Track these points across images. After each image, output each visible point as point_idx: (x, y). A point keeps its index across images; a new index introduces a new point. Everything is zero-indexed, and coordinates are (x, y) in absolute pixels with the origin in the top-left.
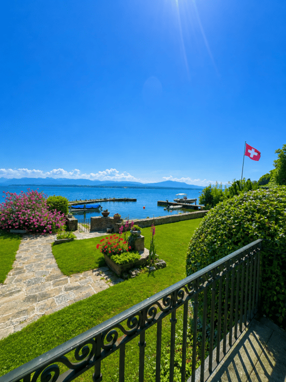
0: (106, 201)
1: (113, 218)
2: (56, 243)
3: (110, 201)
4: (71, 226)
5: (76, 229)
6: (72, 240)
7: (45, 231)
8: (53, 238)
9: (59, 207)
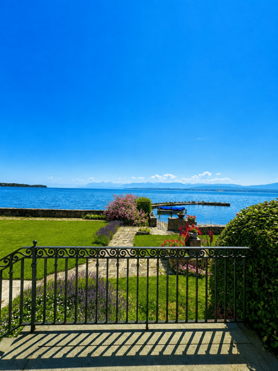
0: (194, 203)
1: (187, 220)
2: (138, 234)
3: (199, 204)
4: (153, 223)
5: (155, 226)
6: (148, 234)
7: (134, 224)
8: (137, 229)
9: (144, 206)
